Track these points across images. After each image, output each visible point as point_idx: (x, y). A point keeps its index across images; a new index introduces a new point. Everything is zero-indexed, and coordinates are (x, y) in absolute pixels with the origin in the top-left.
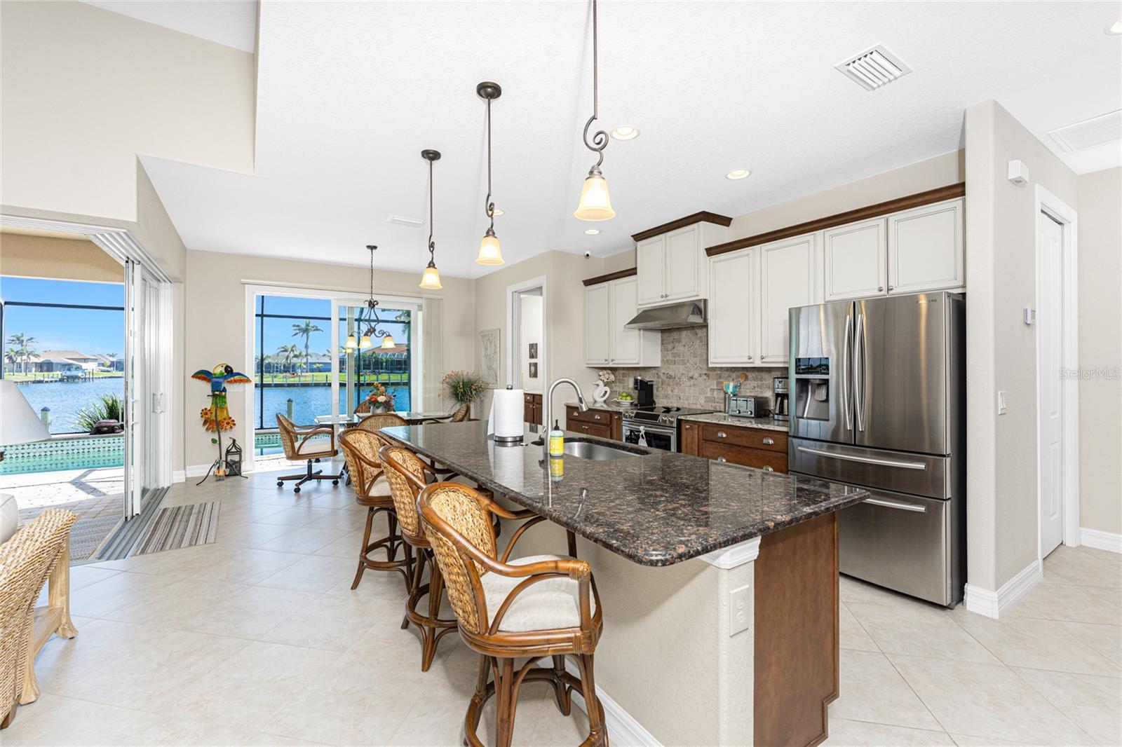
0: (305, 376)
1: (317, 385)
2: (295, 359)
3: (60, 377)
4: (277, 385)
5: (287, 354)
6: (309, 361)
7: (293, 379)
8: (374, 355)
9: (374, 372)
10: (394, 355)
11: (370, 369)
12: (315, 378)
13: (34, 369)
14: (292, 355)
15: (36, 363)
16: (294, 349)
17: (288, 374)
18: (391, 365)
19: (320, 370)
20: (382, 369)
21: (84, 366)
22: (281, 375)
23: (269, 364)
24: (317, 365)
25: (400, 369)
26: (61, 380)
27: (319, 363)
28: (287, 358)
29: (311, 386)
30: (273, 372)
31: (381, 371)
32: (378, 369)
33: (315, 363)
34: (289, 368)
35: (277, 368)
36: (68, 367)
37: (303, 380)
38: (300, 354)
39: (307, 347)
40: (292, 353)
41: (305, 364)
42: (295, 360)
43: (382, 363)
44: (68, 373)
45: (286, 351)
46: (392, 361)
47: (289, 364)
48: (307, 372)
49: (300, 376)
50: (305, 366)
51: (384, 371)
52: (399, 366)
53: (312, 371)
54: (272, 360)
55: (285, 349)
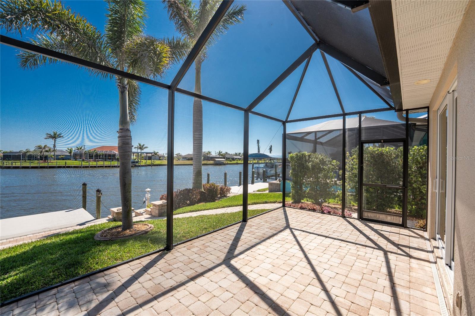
0: (52, 162)
1: (60, 167)
4: (33, 168)
5: (41, 150)
6: (56, 154)
7: (44, 164)
8: (95, 151)
9: (95, 161)
10: (107, 152)
11: (93, 159)
12: (58, 163)
16: (46, 147)
17: (42, 161)
18: (105, 157)
19: (63, 159)
20: (99, 159)
22: (37, 161)
23: (30, 155)
24: (61, 156)
25: (110, 159)
27: (63, 155)
28: (41, 153)
29: (56, 168)
30: (33, 160)
31: (99, 160)
32: (97, 158)
33: (60, 155)
34: (43, 158)
35: (36, 157)
37: (50, 164)
38: (50, 150)
39: (54, 146)
40: (44, 149)
41: (53, 155)
42: (47, 154)
43: (100, 156)
45: (41, 148)
46: (105, 155)
47: (43, 155)
48: (54, 160)
50: (53, 157)
51: (101, 160)
52: (110, 158)
53: (59, 159)
54: (31, 153)
55: (40, 147)
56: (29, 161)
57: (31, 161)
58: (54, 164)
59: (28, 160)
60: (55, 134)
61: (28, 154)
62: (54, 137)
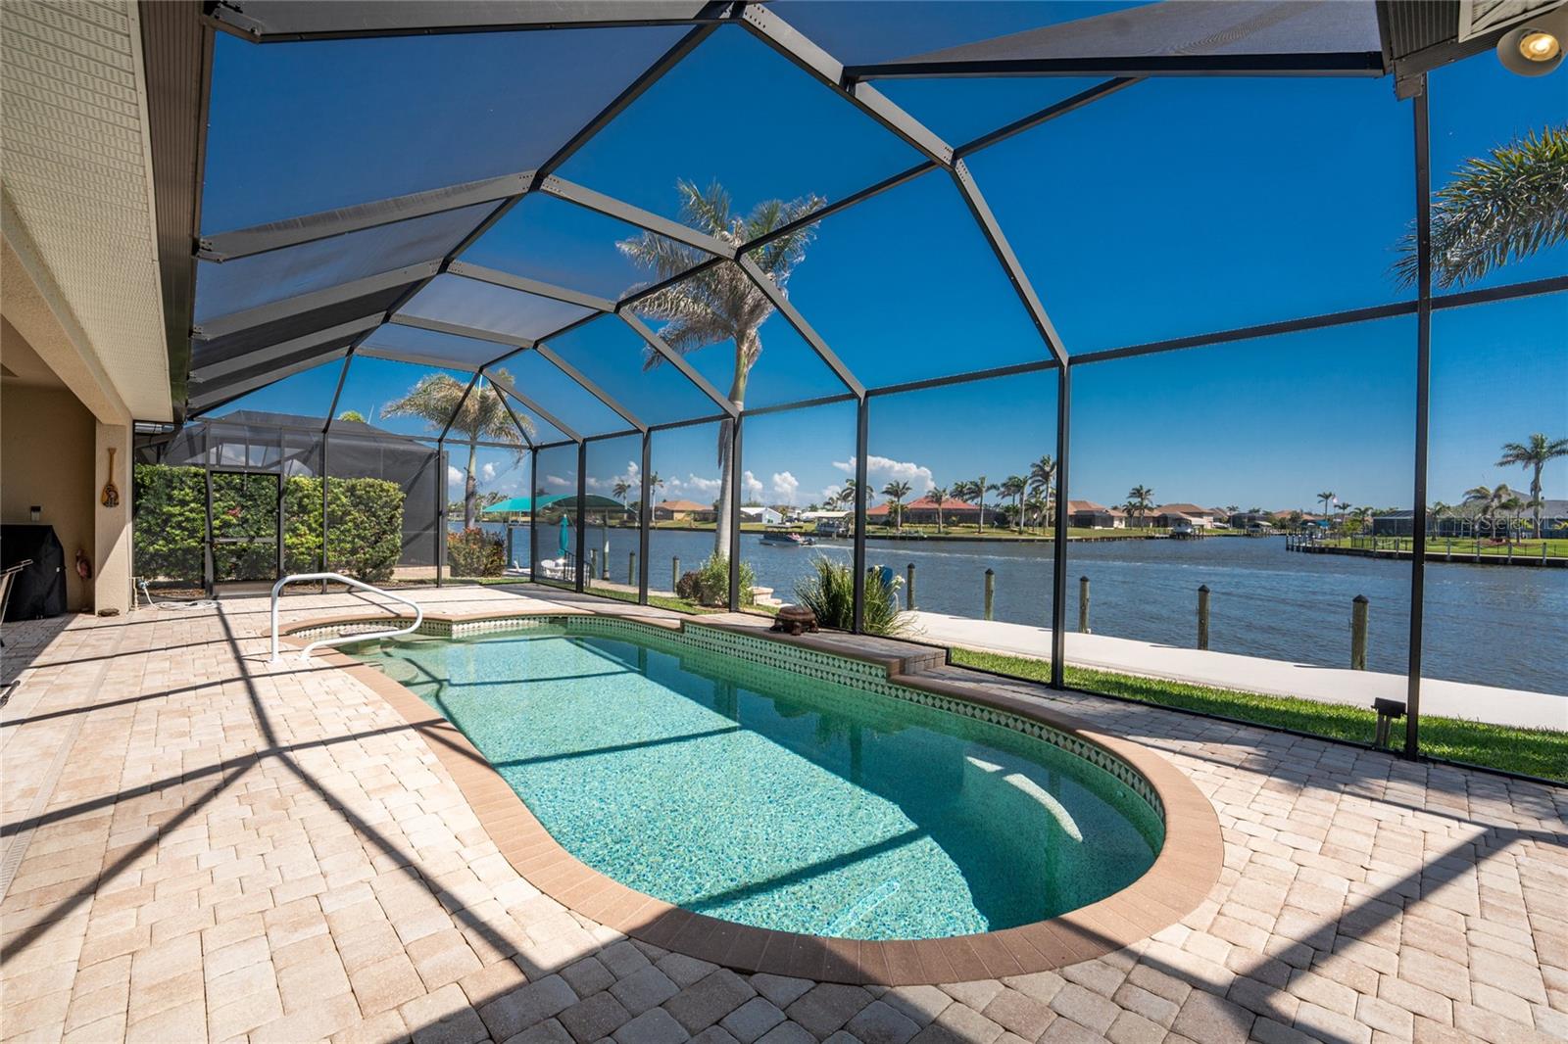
0: (1526, 545)
2: (1506, 513)
3: (1170, 532)
4: (1456, 560)
5: (1486, 502)
6: (1541, 515)
7: (1495, 550)
12: (1549, 550)
13: (1151, 524)
14: (1495, 503)
15: (1154, 517)
16: (1501, 492)
17: (1488, 540)
21: (1195, 521)
22: (1469, 541)
23: (1449, 520)
24: (1562, 523)
26: (1172, 537)
28: (1485, 511)
29: (1541, 565)
30: (1457, 536)
33: (1558, 521)
34: (1490, 529)
35: (1466, 528)
36: (1179, 521)
37: (1518, 553)
38: (1518, 502)
39: (1536, 488)
40: (1496, 500)
41: (1530, 521)
42: (1505, 515)
44: (1179, 530)
47: (1491, 521)
48: (1535, 537)
49: (1510, 545)
50: (1530, 526)
53: (1552, 535)
54: (1450, 514)
55: (1481, 494)
56: (1445, 539)
57: (1452, 540)
58: (1534, 553)
59: (1443, 535)
60: (1538, 443)
61: (1442, 517)
62: (1534, 455)
